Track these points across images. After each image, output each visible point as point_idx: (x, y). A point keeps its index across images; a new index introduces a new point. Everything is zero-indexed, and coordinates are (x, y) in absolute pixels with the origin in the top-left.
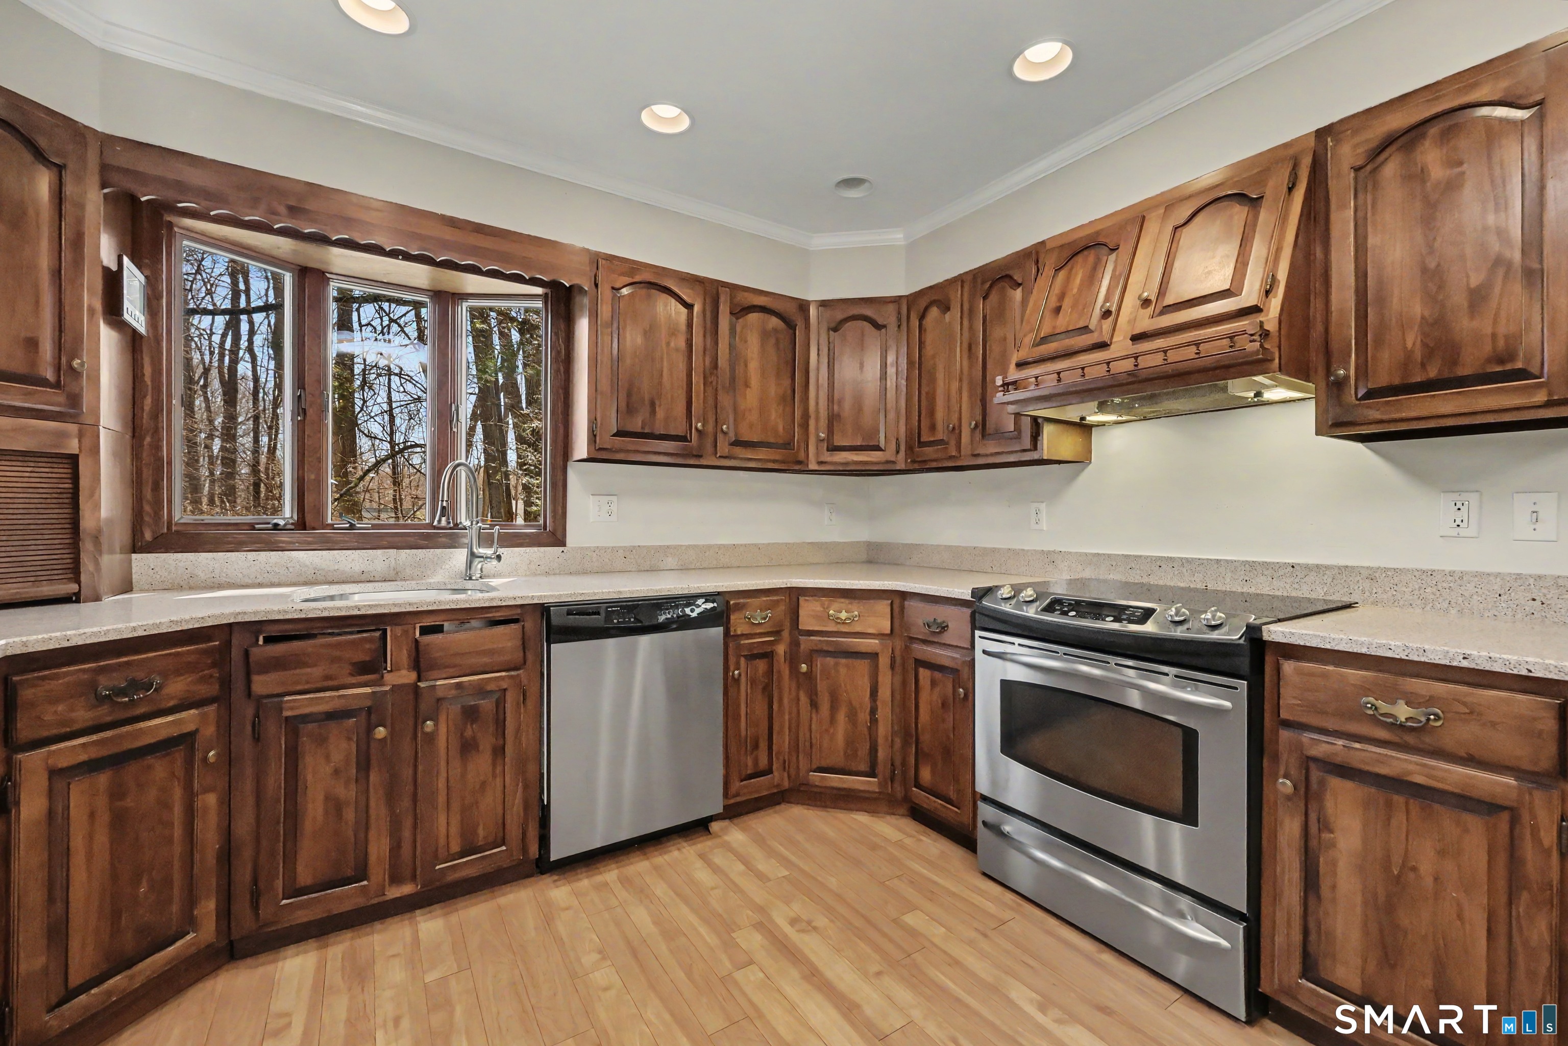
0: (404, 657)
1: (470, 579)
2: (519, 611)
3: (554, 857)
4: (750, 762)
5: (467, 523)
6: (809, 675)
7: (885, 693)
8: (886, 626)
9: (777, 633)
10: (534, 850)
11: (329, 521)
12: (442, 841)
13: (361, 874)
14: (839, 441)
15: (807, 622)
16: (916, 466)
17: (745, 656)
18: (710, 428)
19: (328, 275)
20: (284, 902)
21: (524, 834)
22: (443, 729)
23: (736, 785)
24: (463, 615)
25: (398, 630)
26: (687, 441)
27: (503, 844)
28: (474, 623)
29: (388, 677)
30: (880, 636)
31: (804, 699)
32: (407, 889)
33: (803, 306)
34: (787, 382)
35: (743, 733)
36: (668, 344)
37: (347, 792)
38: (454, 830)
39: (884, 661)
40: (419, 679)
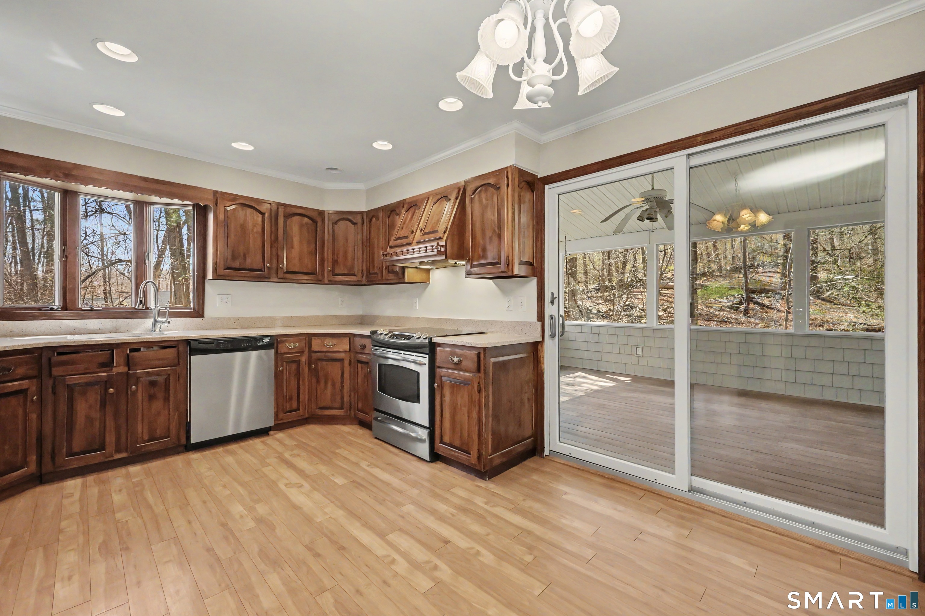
0: (122, 360)
1: (155, 331)
2: (176, 343)
3: (192, 441)
4: (288, 407)
5: (153, 308)
6: (316, 369)
7: (347, 375)
8: (347, 348)
9: (302, 352)
10: (183, 441)
11: (80, 307)
12: (140, 436)
13: (102, 447)
14: (337, 271)
15: (315, 347)
16: (370, 283)
17: (286, 362)
18: (274, 265)
19: (79, 193)
20: (67, 458)
21: (178, 434)
22: (140, 390)
23: (281, 415)
24: (149, 344)
25: (119, 350)
26: (263, 272)
27: (168, 437)
28: (155, 348)
29: (114, 369)
30: (345, 352)
31: (314, 380)
32: (123, 455)
33: (321, 213)
34: (313, 246)
35: (285, 394)
36: (253, 230)
37: (96, 415)
38: (145, 431)
39: (346, 363)
40: (129, 370)
